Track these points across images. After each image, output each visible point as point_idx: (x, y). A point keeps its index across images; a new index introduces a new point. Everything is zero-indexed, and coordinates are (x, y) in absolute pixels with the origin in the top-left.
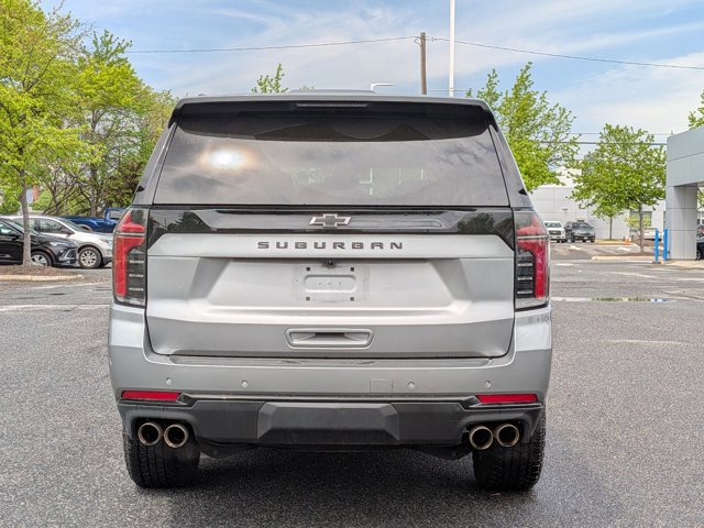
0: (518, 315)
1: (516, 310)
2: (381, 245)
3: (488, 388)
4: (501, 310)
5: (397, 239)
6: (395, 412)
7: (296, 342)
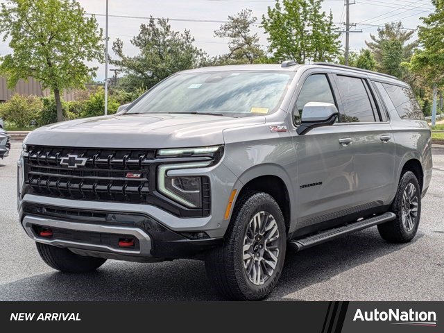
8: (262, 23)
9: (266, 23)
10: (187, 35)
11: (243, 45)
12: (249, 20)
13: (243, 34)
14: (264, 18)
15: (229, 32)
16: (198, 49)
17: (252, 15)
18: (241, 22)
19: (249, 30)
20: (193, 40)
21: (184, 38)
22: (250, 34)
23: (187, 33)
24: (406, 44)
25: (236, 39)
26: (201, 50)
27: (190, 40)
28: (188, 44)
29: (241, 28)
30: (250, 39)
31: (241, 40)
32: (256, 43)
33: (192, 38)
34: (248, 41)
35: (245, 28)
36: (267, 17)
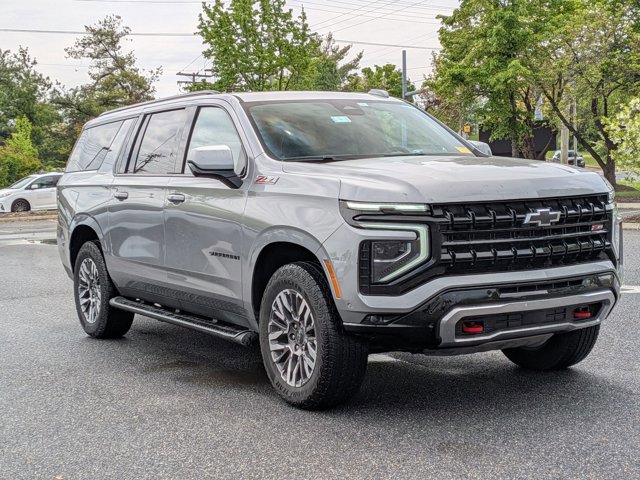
8: (200, 27)
9: (206, 28)
10: (24, 56)
11: (113, 69)
12: (119, 30)
13: (112, 53)
14: (201, 19)
15: (89, 50)
16: (44, 77)
17: (122, 24)
18: (107, 35)
19: (120, 47)
20: (35, 63)
21: (19, 60)
22: (123, 53)
23: (23, 53)
24: (340, 64)
25: (102, 60)
26: (48, 78)
27: (29, 64)
28: (26, 69)
29: (108, 44)
30: (123, 60)
31: (110, 63)
32: (132, 67)
33: (32, 60)
34: (120, 63)
35: (113, 43)
36: (206, 17)
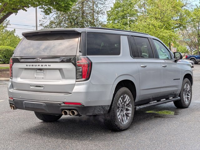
0: (77, 83)
1: (76, 82)
2: (46, 66)
3: (65, 101)
4: (73, 81)
5: (49, 64)
6: (45, 105)
7: (31, 88)
